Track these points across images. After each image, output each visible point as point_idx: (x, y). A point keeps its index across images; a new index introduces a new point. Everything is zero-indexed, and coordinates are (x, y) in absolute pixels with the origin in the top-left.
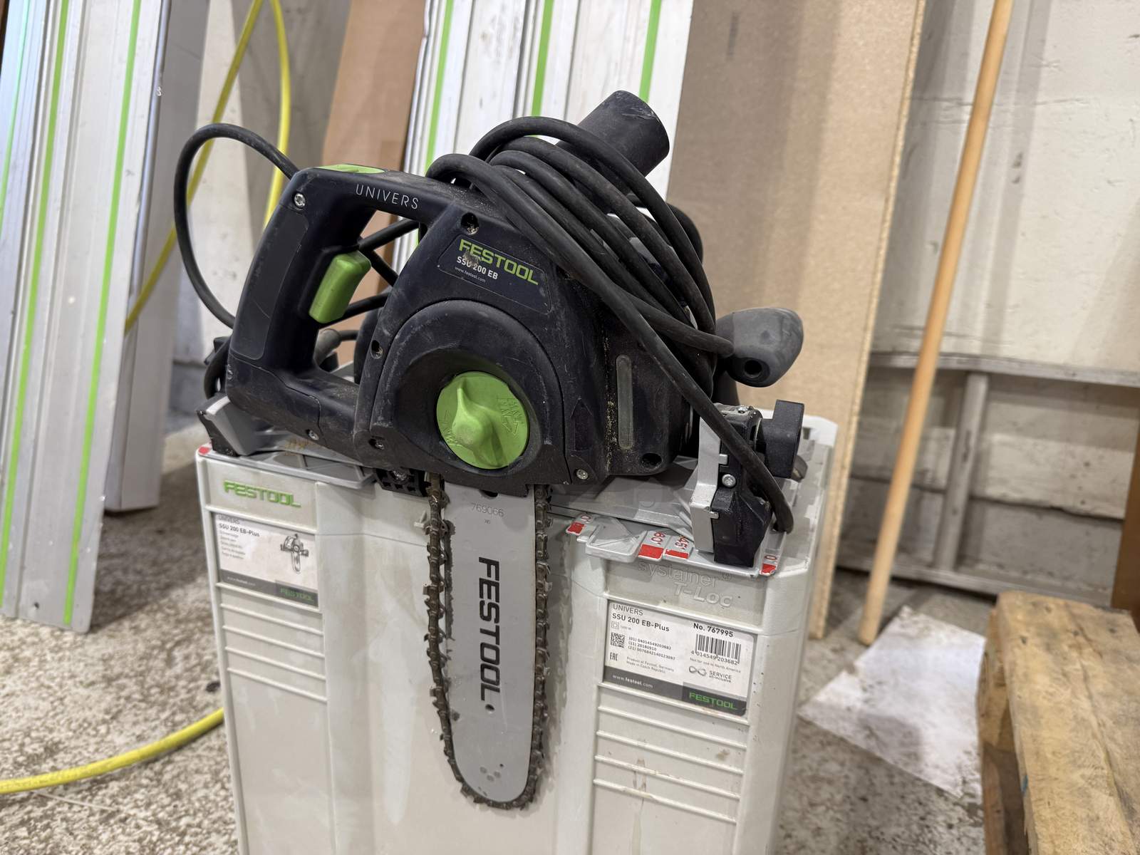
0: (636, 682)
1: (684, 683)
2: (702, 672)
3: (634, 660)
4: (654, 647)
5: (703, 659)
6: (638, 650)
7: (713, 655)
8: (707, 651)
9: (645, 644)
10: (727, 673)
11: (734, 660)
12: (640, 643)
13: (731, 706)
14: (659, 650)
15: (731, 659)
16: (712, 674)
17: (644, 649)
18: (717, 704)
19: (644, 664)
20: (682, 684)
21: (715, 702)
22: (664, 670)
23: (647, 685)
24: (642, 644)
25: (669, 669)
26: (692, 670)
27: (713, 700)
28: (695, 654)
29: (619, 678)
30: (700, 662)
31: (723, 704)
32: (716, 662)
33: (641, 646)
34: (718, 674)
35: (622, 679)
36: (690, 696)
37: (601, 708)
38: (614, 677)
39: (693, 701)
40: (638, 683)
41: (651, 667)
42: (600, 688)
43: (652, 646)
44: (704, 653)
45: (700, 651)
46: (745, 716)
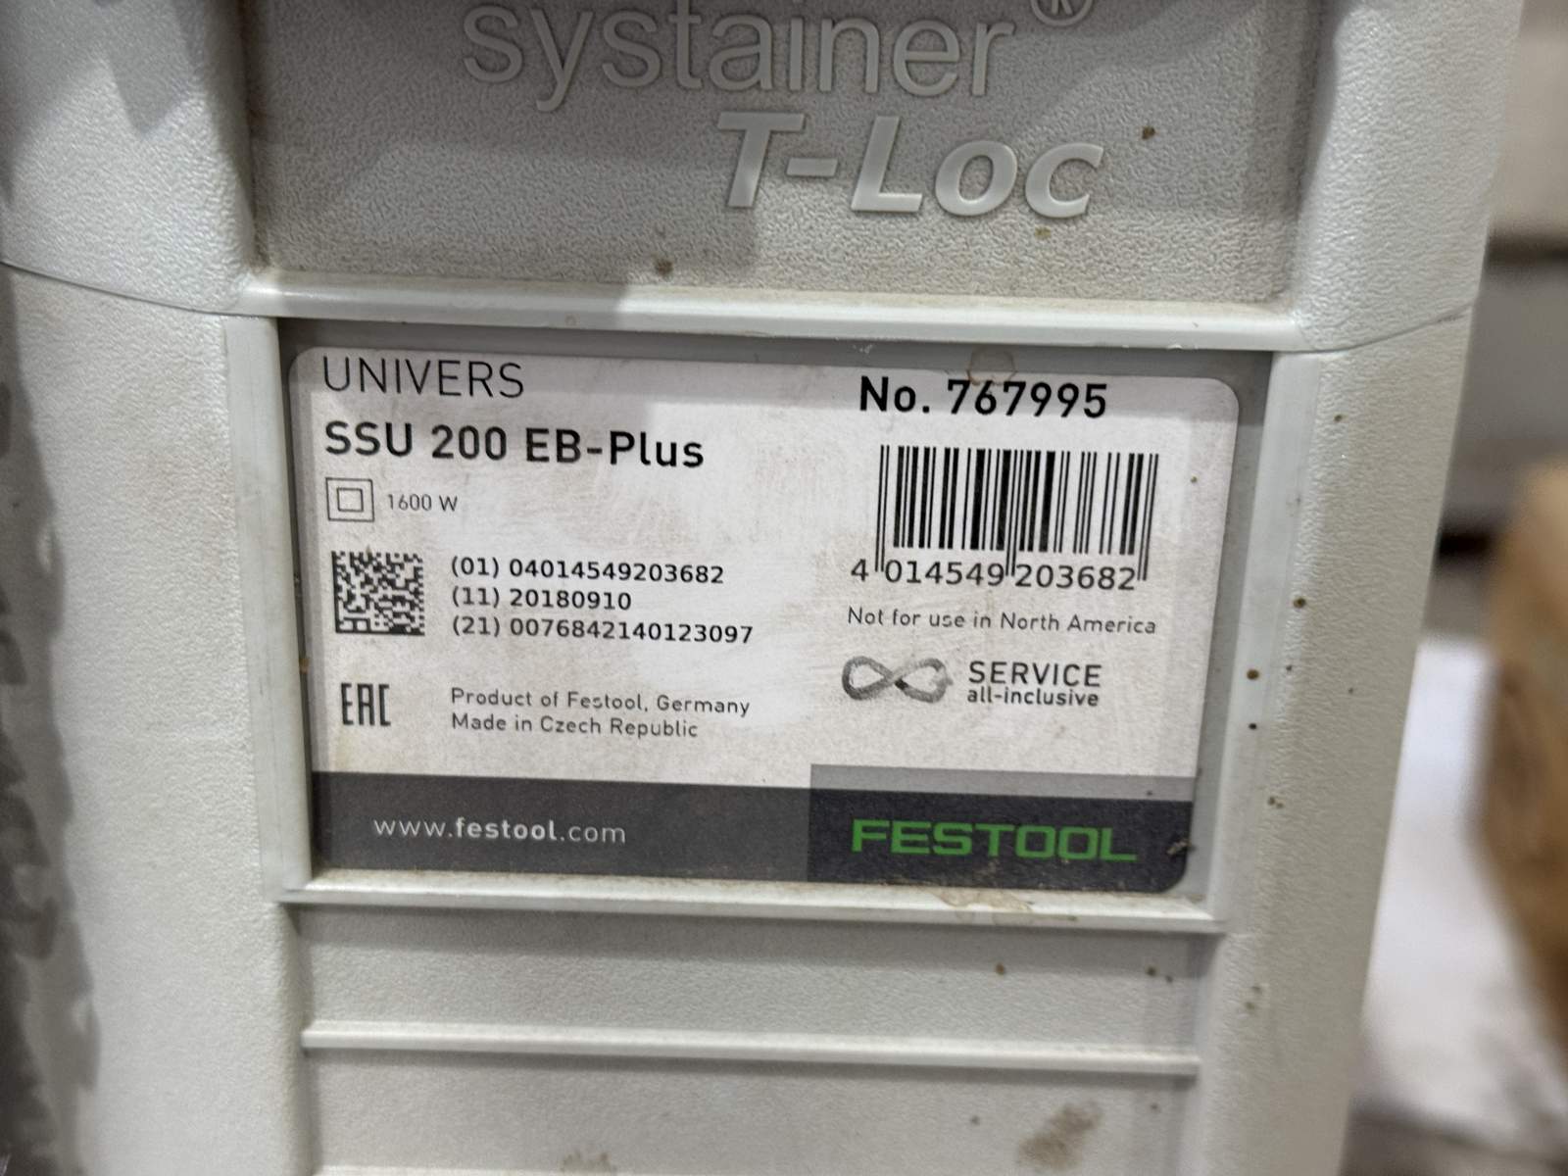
0: (520, 832)
1: (816, 769)
2: (922, 680)
3: (494, 699)
4: (616, 586)
5: (928, 598)
6: (519, 627)
7: (989, 556)
8: (947, 541)
9: (554, 584)
10: (1073, 649)
11: (1117, 560)
12: (525, 582)
13: (1101, 843)
14: (652, 602)
15: (1095, 559)
16: (986, 677)
17: (556, 614)
18: (1022, 851)
19: (561, 712)
20: (804, 782)
21: (1008, 840)
22: (687, 717)
23: (592, 835)
24: (539, 583)
25: (720, 708)
26: (861, 678)
27: (995, 831)
28: (876, 578)
29: (409, 829)
30: (908, 620)
31: (1057, 842)
32: (1008, 597)
33: (531, 597)
34: (1020, 672)
35: (435, 830)
36: (858, 838)
37: (321, 1032)
38: (382, 828)
39: (879, 868)
40: (538, 833)
41: (604, 716)
42: (298, 916)
43: (603, 585)
44: (926, 557)
45: (904, 554)
46: (1186, 885)
